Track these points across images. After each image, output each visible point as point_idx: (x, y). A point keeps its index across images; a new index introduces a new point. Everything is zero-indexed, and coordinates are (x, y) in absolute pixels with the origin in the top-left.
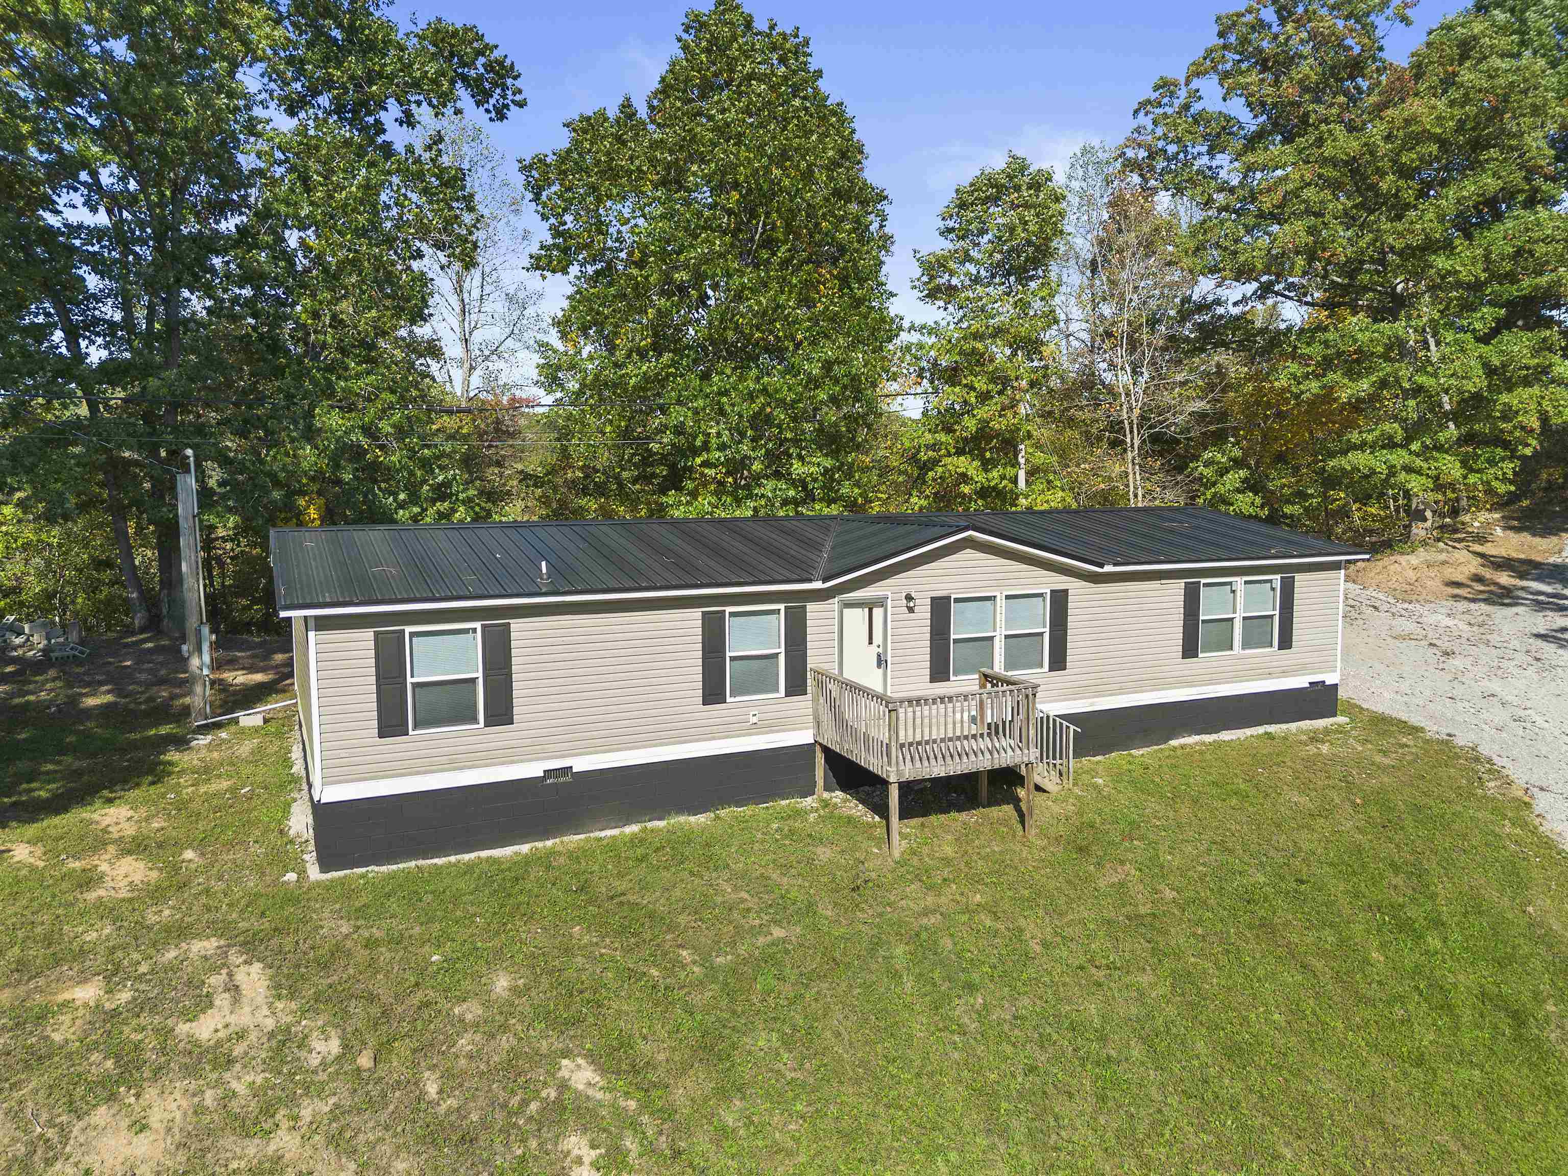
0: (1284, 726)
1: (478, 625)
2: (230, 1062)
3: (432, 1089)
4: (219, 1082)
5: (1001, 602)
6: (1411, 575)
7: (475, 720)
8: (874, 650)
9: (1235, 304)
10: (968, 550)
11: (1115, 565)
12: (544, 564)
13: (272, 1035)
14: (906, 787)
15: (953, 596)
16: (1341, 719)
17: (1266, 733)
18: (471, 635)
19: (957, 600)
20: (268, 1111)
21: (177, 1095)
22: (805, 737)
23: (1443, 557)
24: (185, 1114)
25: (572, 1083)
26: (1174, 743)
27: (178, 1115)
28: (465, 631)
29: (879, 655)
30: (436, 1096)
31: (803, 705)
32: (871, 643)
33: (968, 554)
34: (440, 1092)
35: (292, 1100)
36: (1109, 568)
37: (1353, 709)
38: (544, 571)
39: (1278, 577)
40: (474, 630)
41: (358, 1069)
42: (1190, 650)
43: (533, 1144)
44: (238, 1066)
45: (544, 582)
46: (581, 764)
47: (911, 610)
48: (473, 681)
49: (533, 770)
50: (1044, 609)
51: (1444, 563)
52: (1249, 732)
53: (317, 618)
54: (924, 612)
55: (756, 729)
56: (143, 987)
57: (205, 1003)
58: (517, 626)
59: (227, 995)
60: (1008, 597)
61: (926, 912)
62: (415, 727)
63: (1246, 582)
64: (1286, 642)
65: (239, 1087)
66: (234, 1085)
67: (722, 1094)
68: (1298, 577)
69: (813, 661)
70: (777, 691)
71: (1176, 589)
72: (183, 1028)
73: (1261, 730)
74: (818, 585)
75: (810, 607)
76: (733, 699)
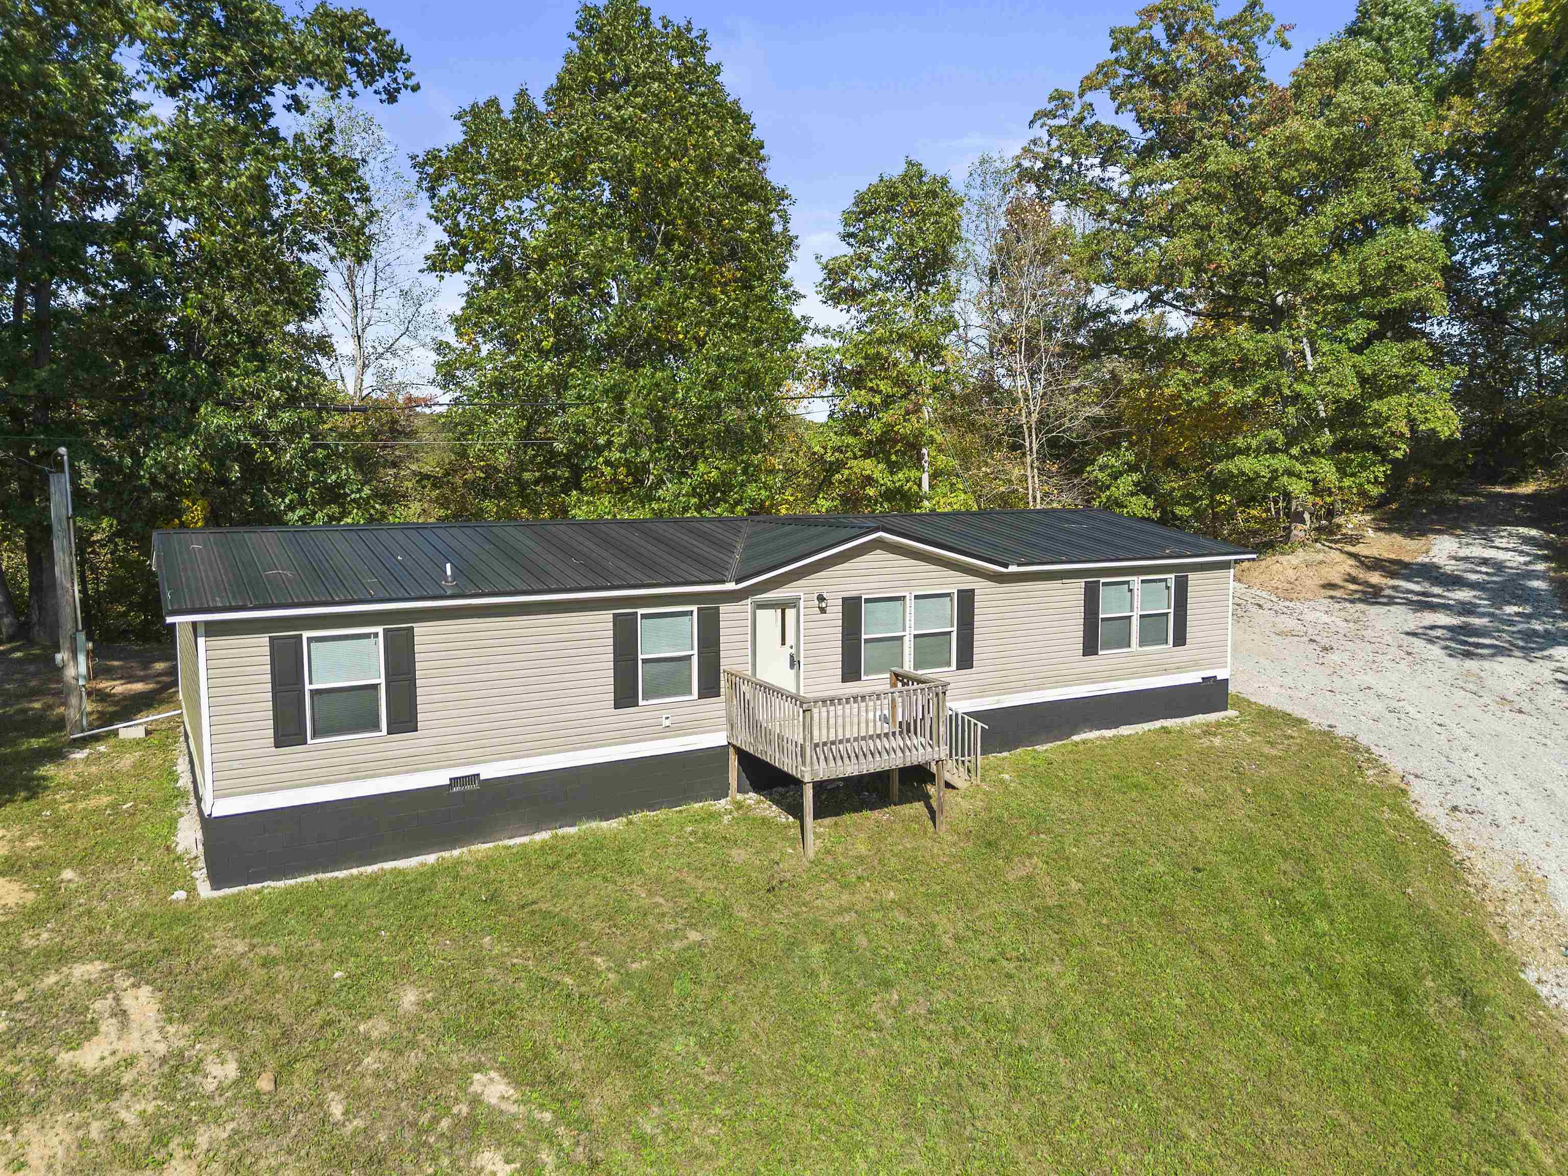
0: (1179, 721)
1: (379, 630)
2: (118, 1090)
3: (337, 1110)
4: (106, 1113)
5: (910, 603)
6: (1291, 574)
7: (376, 727)
8: (787, 651)
9: (1127, 312)
10: (878, 551)
11: (1019, 565)
12: (448, 566)
13: (163, 1060)
14: (819, 787)
15: (864, 597)
16: (1231, 713)
17: (1163, 728)
18: (372, 640)
19: (868, 601)
20: (161, 1139)
21: (59, 1129)
22: (718, 739)
23: (1320, 557)
24: (68, 1149)
25: (485, 1097)
26: (1076, 738)
27: (60, 1152)
28: (367, 636)
29: (792, 656)
30: (341, 1118)
31: (716, 707)
32: (783, 643)
33: (878, 555)
34: (346, 1113)
35: (187, 1128)
36: (1013, 569)
37: (1242, 703)
38: (449, 573)
39: (1173, 576)
40: (376, 635)
41: (258, 1093)
42: (1090, 647)
43: (445, 1161)
44: (126, 1095)
45: (449, 585)
46: (488, 771)
47: (823, 610)
48: (375, 687)
49: (440, 778)
50: (950, 610)
51: (1321, 562)
52: (1147, 726)
53: (207, 623)
54: (835, 611)
55: (668, 732)
56: (20, 1015)
57: (89, 1030)
58: (422, 632)
59: (114, 1021)
60: (916, 597)
61: (842, 910)
62: (314, 736)
63: (1143, 581)
64: (1180, 639)
65: (129, 1117)
66: (123, 1115)
67: (640, 1102)
68: (1191, 576)
69: (726, 664)
70: (690, 693)
71: (1076, 589)
72: (65, 1058)
73: (1158, 724)
74: (731, 586)
75: (724, 608)
76: (645, 703)
